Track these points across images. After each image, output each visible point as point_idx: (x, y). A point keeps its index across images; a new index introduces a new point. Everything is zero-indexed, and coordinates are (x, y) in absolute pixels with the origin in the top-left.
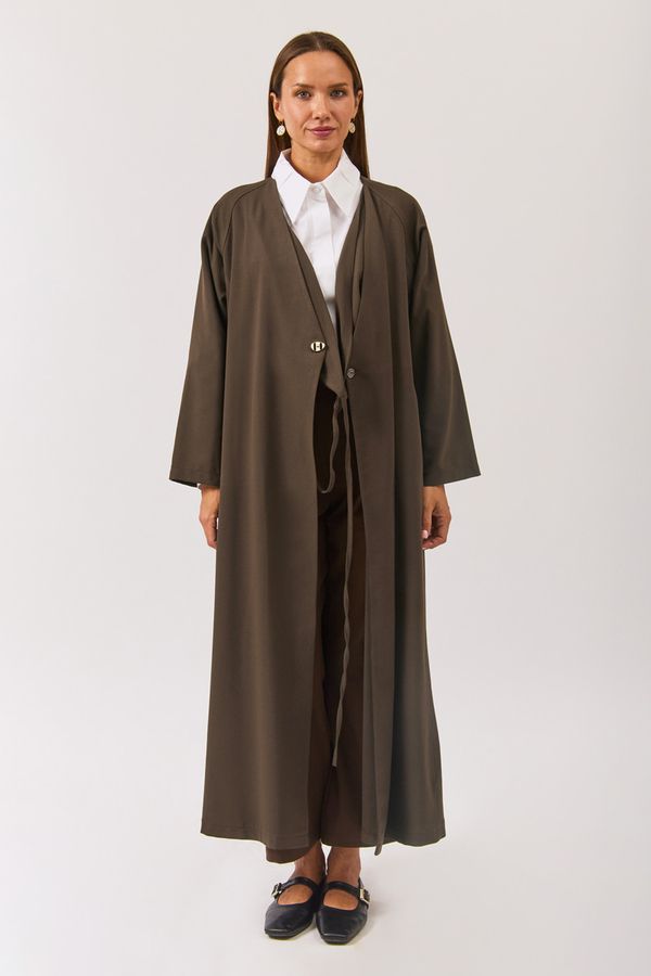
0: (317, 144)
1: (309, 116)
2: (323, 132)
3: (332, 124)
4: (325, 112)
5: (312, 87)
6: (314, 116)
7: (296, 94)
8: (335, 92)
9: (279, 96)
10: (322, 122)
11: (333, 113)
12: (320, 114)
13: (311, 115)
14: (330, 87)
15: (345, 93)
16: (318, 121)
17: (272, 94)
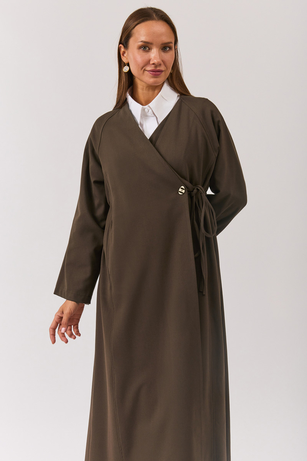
1: (148, 63)
2: (156, 73)
4: (159, 60)
6: (151, 62)
8: (165, 47)
10: (156, 67)
11: (163, 61)
12: (155, 61)
14: (162, 44)
15: (170, 48)
16: (153, 66)
17: (121, 45)
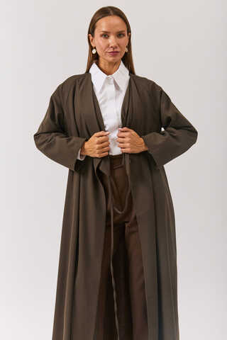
0: (111, 59)
3: (118, 50)
5: (109, 33)
7: (101, 36)
9: (93, 36)
13: (109, 45)
